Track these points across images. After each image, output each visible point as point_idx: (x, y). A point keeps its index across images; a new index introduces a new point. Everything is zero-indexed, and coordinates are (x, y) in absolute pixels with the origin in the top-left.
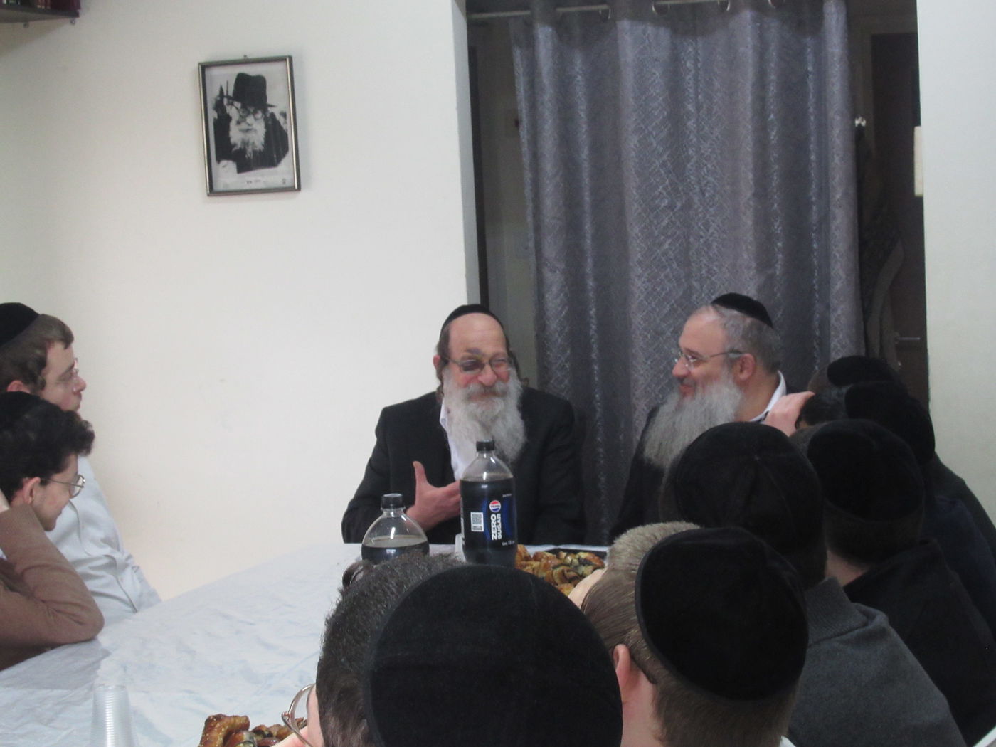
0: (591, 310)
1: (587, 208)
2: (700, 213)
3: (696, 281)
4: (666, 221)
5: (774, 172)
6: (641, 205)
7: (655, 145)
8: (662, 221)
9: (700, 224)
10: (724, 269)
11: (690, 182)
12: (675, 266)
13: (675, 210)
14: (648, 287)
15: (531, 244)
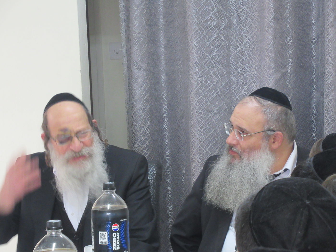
0: (163, 95)
1: (161, 27)
3: (234, 76)
4: (215, 36)
5: (288, 3)
6: (198, 25)
8: (212, 36)
9: (237, 38)
10: (253, 69)
11: (231, 10)
12: (220, 66)
13: (221, 29)
14: (202, 80)
15: (124, 51)
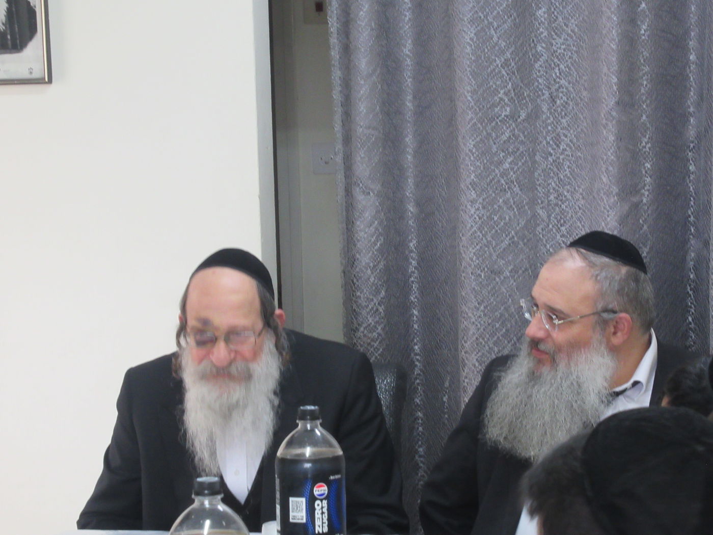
0: (411, 241)
1: (409, 115)
2: (549, 124)
3: (542, 208)
4: (507, 134)
5: (644, 75)
6: (476, 114)
7: (495, 39)
8: (502, 134)
9: (548, 138)
10: (577, 196)
11: (538, 86)
12: (517, 189)
13: (519, 121)
14: (483, 215)
15: (339, 159)
